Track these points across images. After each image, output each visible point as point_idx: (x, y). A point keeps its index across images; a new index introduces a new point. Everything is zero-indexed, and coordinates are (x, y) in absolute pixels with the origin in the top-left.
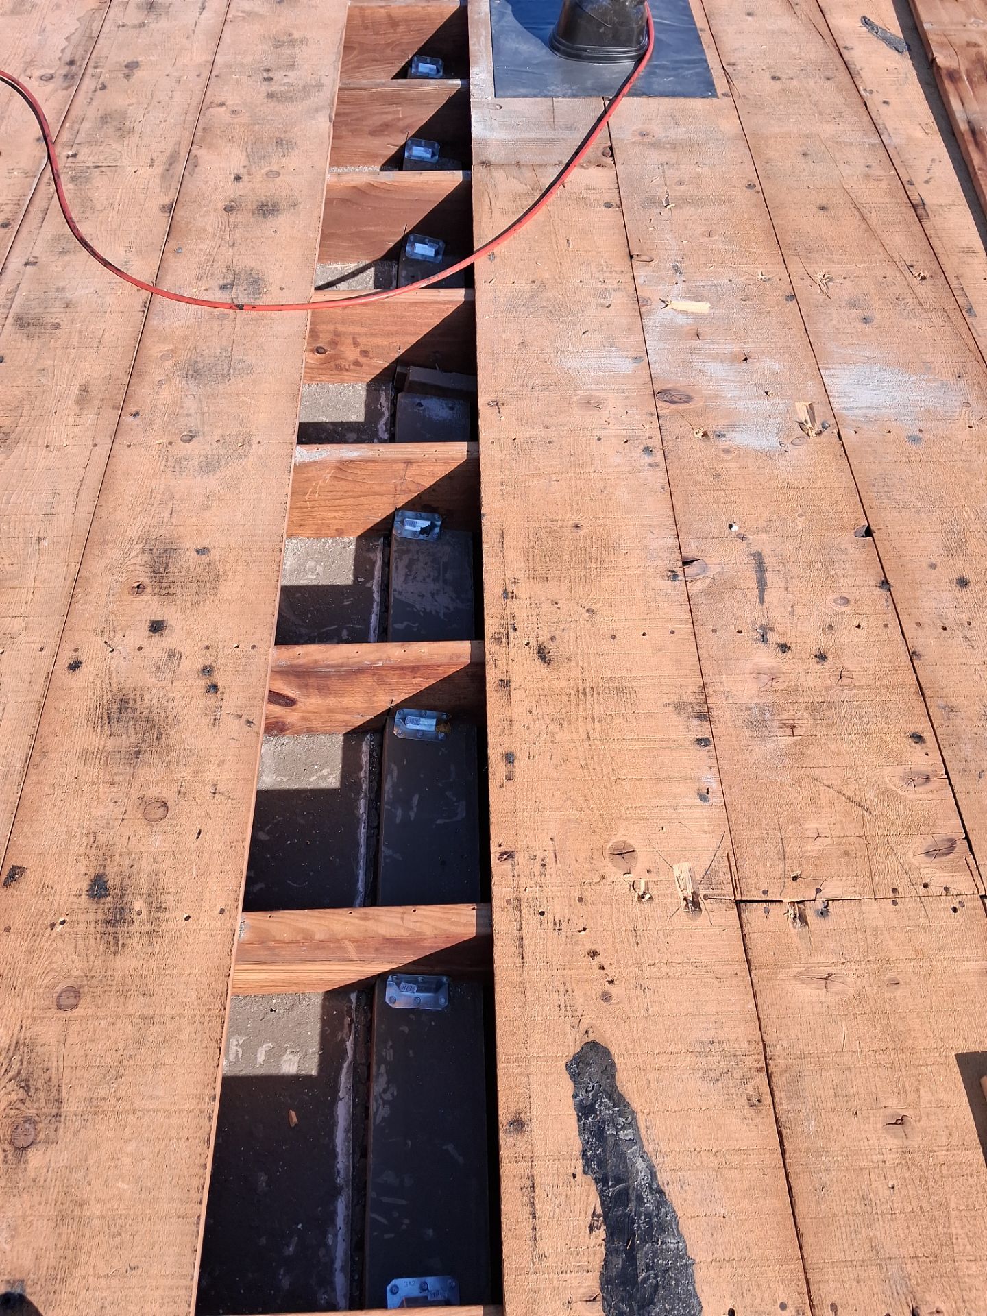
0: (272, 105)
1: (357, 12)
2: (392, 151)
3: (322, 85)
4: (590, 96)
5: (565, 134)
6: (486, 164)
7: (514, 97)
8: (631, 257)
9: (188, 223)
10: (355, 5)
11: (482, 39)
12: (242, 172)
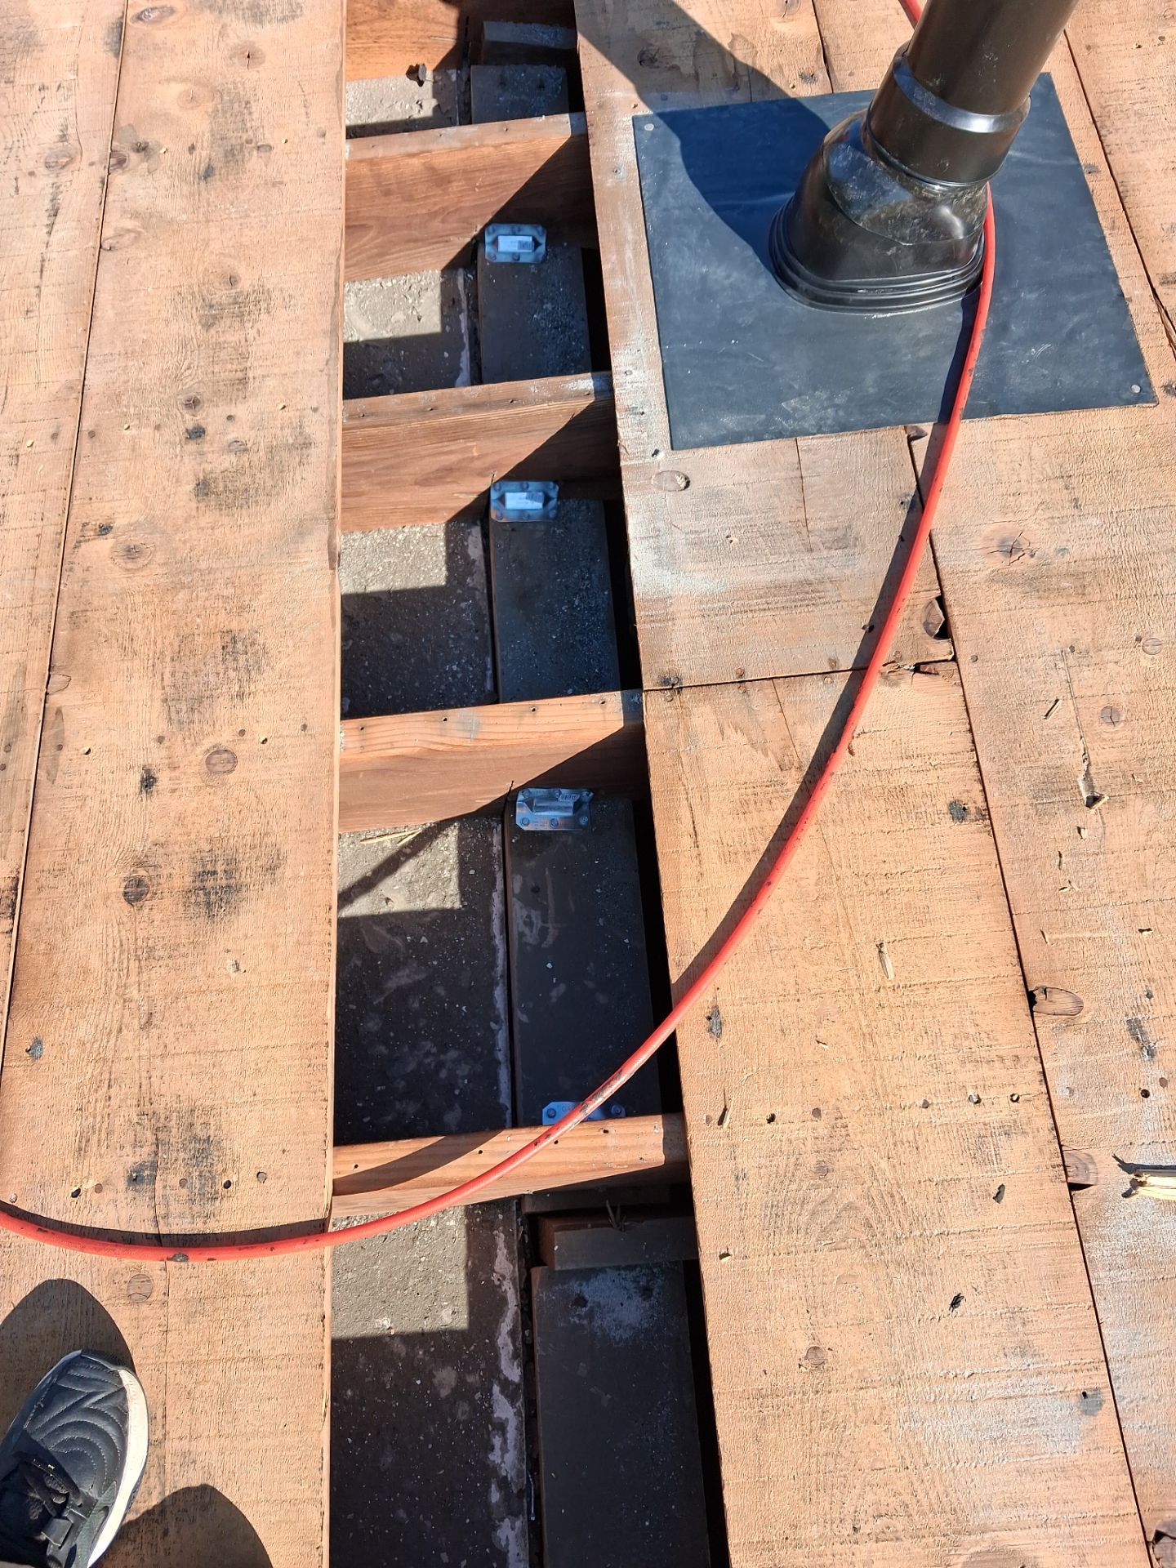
0: (207, 519)
1: (364, 170)
2: (466, 500)
3: (307, 445)
4: (877, 425)
5: (832, 564)
6: (672, 686)
7: (713, 443)
8: (1031, 998)
9: (52, 948)
10: (359, 155)
11: (629, 254)
12: (156, 757)
